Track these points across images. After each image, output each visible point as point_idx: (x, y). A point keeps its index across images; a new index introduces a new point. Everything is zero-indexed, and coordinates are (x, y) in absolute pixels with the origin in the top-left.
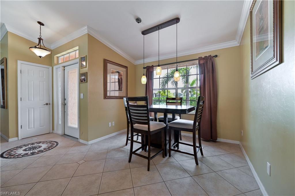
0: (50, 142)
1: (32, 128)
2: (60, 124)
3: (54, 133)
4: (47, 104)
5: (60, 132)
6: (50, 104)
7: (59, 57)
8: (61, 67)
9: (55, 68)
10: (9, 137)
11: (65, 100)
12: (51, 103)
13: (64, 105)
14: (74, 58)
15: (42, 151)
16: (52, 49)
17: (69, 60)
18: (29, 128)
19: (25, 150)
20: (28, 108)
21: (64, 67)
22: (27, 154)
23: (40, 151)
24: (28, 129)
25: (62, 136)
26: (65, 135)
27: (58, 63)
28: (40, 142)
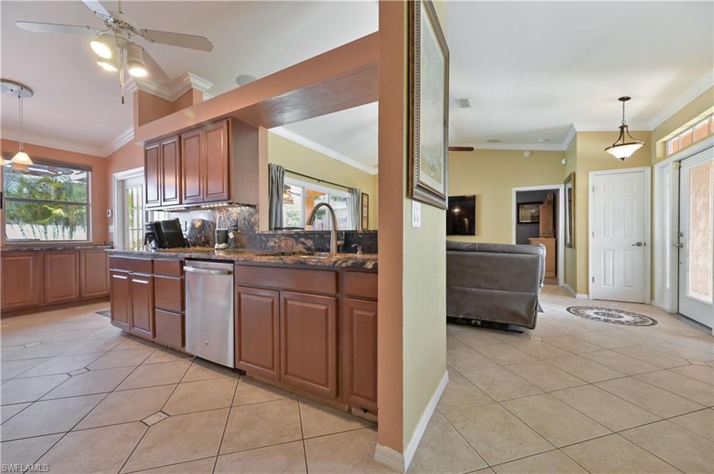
0: (641, 317)
1: (609, 285)
2: (667, 289)
3: (653, 306)
4: (639, 244)
5: (668, 306)
6: (645, 244)
7: (668, 141)
8: (671, 164)
9: (656, 168)
10: (576, 291)
11: (682, 236)
12: (649, 242)
13: (679, 246)
14: (705, 136)
15: (622, 323)
16: (652, 130)
17: (693, 144)
18: (605, 284)
19: (597, 313)
20: (605, 250)
21: (680, 162)
22: (599, 319)
23: (619, 321)
24: (603, 286)
25: (671, 314)
26: (678, 315)
27: (665, 156)
28: (622, 312)
